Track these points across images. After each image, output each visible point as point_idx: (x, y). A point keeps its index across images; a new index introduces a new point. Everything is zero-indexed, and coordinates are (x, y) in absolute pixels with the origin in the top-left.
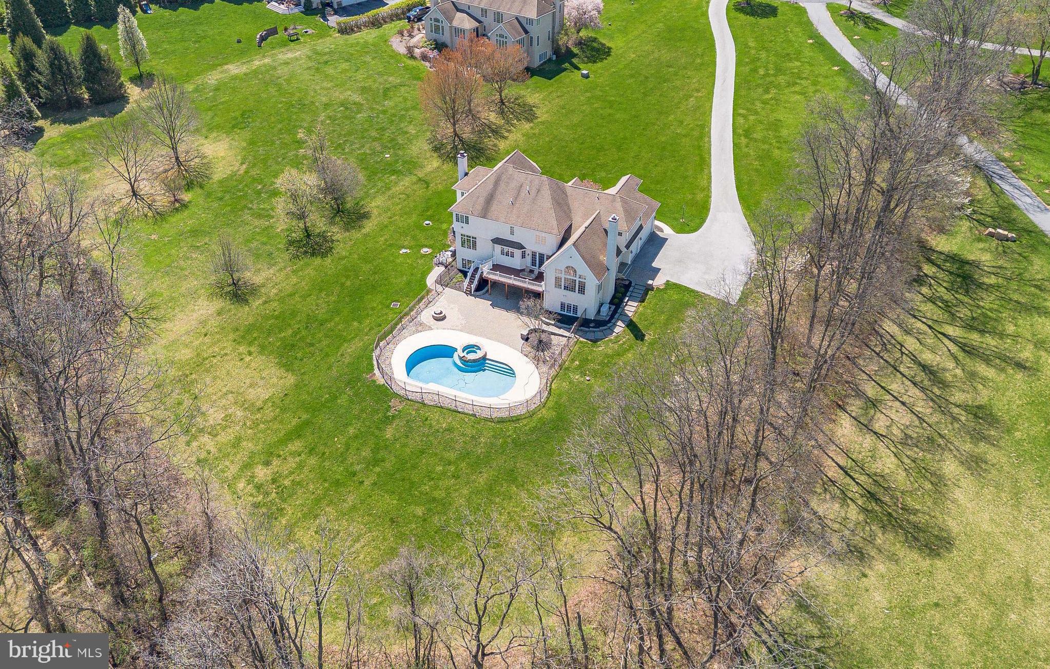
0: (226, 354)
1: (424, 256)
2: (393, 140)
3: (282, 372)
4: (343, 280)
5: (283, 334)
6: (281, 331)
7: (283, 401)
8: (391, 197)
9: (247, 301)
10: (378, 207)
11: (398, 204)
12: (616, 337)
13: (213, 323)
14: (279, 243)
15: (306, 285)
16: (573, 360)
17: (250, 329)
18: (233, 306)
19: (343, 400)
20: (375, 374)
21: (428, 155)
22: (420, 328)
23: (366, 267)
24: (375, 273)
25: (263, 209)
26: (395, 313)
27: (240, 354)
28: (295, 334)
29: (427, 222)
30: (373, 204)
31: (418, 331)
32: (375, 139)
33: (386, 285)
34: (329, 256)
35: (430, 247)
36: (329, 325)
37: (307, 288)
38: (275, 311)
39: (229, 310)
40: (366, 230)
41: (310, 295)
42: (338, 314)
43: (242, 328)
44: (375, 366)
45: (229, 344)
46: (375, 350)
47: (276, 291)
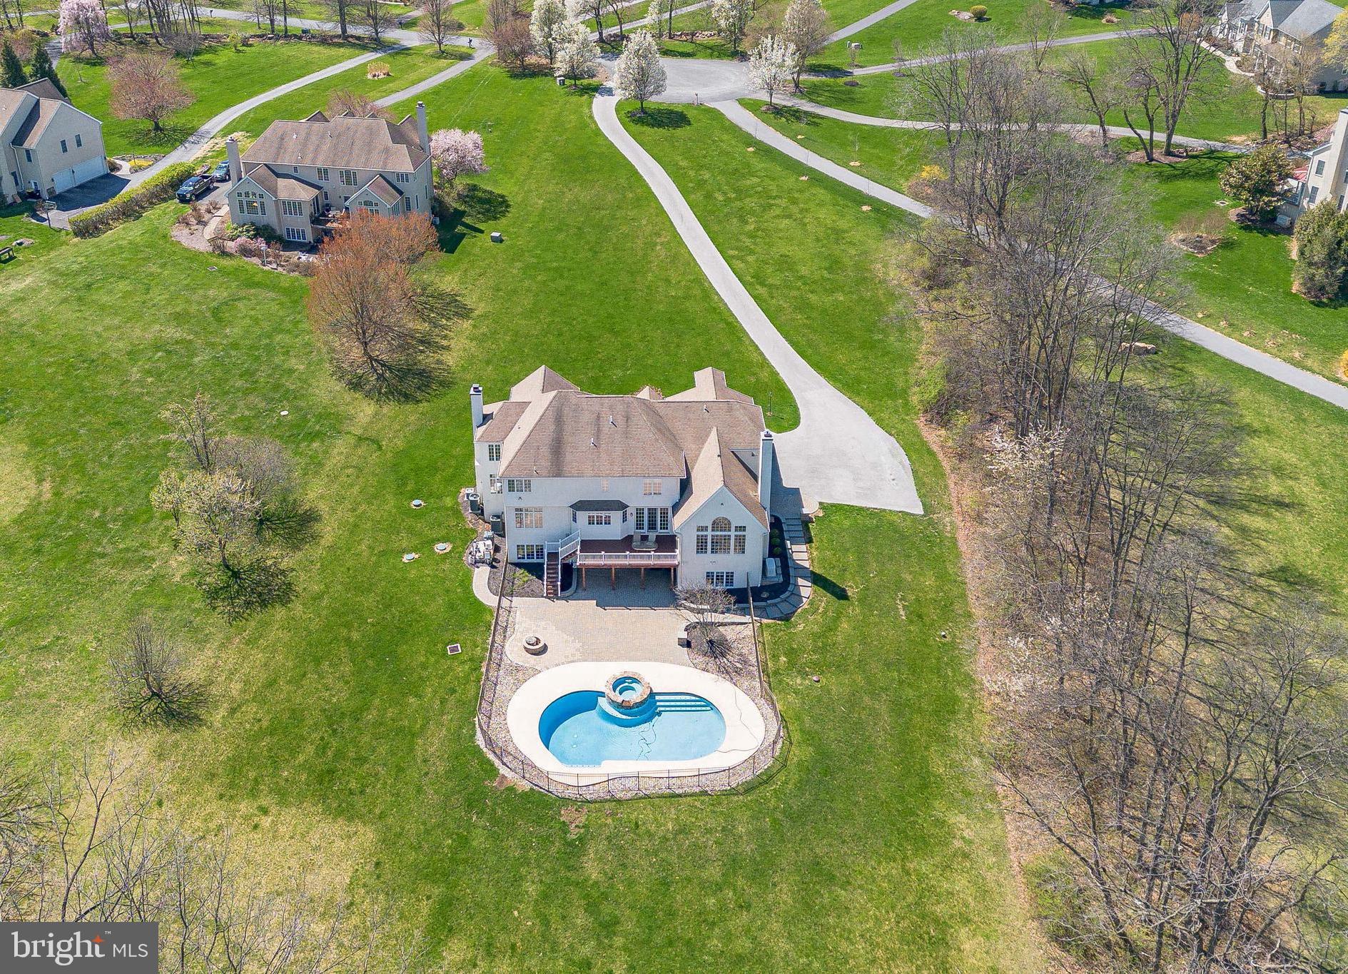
0: (220, 828)
1: (445, 557)
2: (276, 387)
3: (340, 826)
4: (344, 632)
5: (301, 758)
6: (294, 753)
7: (378, 877)
8: (333, 478)
9: (197, 717)
10: (322, 497)
11: (352, 485)
12: (811, 603)
13: (163, 775)
14: (192, 600)
15: (287, 658)
16: (775, 657)
17: (235, 767)
18: (178, 736)
19: (479, 840)
20: (503, 776)
21: (348, 397)
22: (520, 675)
23: (369, 601)
24: (388, 606)
25: (127, 550)
26: (463, 663)
27: (246, 818)
28: (323, 748)
29: (417, 502)
30: (312, 495)
31: (518, 684)
32: (247, 392)
33: (418, 621)
34: (293, 598)
35: (444, 540)
36: (370, 717)
37: (290, 664)
38: (260, 720)
39: (176, 745)
40: (327, 540)
41: (304, 675)
42: (373, 693)
43: (220, 770)
44: (497, 763)
45: (214, 806)
46: (475, 735)
47: (239, 686)
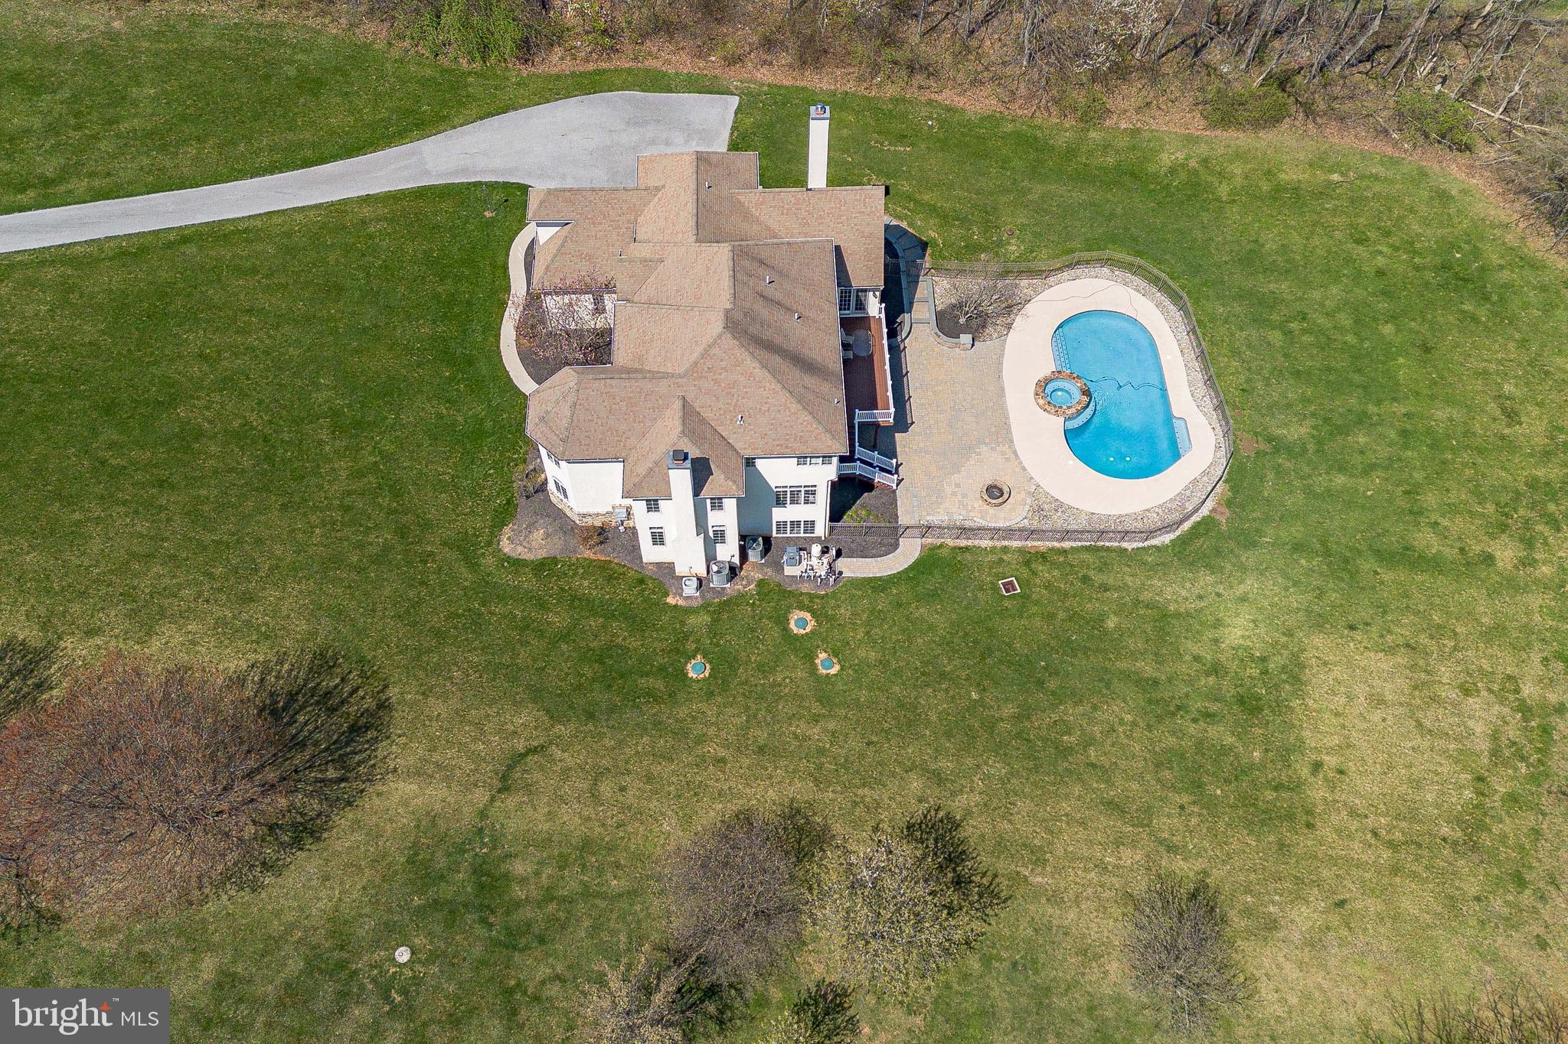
0: (1353, 813)
5: (1229, 740)
7: (1367, 624)
10: (685, 822)
11: (650, 777)
13: (1304, 917)
15: (1067, 797)
18: (1232, 914)
20: (1214, 510)
21: (348, 840)
26: (1033, 573)
30: (679, 840)
33: (966, 634)
34: (941, 814)
35: (782, 621)
36: (1147, 668)
37: (1077, 789)
38: (1182, 807)
39: (1247, 912)
40: (801, 790)
41: (1094, 766)
42: (1106, 670)
43: (1272, 838)
44: (1196, 518)
45: (1326, 832)
46: (1155, 546)
47: (1126, 853)
